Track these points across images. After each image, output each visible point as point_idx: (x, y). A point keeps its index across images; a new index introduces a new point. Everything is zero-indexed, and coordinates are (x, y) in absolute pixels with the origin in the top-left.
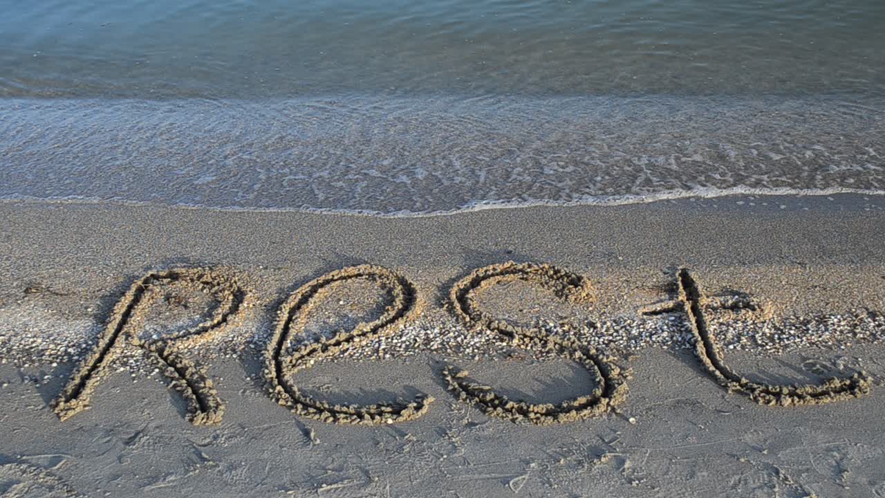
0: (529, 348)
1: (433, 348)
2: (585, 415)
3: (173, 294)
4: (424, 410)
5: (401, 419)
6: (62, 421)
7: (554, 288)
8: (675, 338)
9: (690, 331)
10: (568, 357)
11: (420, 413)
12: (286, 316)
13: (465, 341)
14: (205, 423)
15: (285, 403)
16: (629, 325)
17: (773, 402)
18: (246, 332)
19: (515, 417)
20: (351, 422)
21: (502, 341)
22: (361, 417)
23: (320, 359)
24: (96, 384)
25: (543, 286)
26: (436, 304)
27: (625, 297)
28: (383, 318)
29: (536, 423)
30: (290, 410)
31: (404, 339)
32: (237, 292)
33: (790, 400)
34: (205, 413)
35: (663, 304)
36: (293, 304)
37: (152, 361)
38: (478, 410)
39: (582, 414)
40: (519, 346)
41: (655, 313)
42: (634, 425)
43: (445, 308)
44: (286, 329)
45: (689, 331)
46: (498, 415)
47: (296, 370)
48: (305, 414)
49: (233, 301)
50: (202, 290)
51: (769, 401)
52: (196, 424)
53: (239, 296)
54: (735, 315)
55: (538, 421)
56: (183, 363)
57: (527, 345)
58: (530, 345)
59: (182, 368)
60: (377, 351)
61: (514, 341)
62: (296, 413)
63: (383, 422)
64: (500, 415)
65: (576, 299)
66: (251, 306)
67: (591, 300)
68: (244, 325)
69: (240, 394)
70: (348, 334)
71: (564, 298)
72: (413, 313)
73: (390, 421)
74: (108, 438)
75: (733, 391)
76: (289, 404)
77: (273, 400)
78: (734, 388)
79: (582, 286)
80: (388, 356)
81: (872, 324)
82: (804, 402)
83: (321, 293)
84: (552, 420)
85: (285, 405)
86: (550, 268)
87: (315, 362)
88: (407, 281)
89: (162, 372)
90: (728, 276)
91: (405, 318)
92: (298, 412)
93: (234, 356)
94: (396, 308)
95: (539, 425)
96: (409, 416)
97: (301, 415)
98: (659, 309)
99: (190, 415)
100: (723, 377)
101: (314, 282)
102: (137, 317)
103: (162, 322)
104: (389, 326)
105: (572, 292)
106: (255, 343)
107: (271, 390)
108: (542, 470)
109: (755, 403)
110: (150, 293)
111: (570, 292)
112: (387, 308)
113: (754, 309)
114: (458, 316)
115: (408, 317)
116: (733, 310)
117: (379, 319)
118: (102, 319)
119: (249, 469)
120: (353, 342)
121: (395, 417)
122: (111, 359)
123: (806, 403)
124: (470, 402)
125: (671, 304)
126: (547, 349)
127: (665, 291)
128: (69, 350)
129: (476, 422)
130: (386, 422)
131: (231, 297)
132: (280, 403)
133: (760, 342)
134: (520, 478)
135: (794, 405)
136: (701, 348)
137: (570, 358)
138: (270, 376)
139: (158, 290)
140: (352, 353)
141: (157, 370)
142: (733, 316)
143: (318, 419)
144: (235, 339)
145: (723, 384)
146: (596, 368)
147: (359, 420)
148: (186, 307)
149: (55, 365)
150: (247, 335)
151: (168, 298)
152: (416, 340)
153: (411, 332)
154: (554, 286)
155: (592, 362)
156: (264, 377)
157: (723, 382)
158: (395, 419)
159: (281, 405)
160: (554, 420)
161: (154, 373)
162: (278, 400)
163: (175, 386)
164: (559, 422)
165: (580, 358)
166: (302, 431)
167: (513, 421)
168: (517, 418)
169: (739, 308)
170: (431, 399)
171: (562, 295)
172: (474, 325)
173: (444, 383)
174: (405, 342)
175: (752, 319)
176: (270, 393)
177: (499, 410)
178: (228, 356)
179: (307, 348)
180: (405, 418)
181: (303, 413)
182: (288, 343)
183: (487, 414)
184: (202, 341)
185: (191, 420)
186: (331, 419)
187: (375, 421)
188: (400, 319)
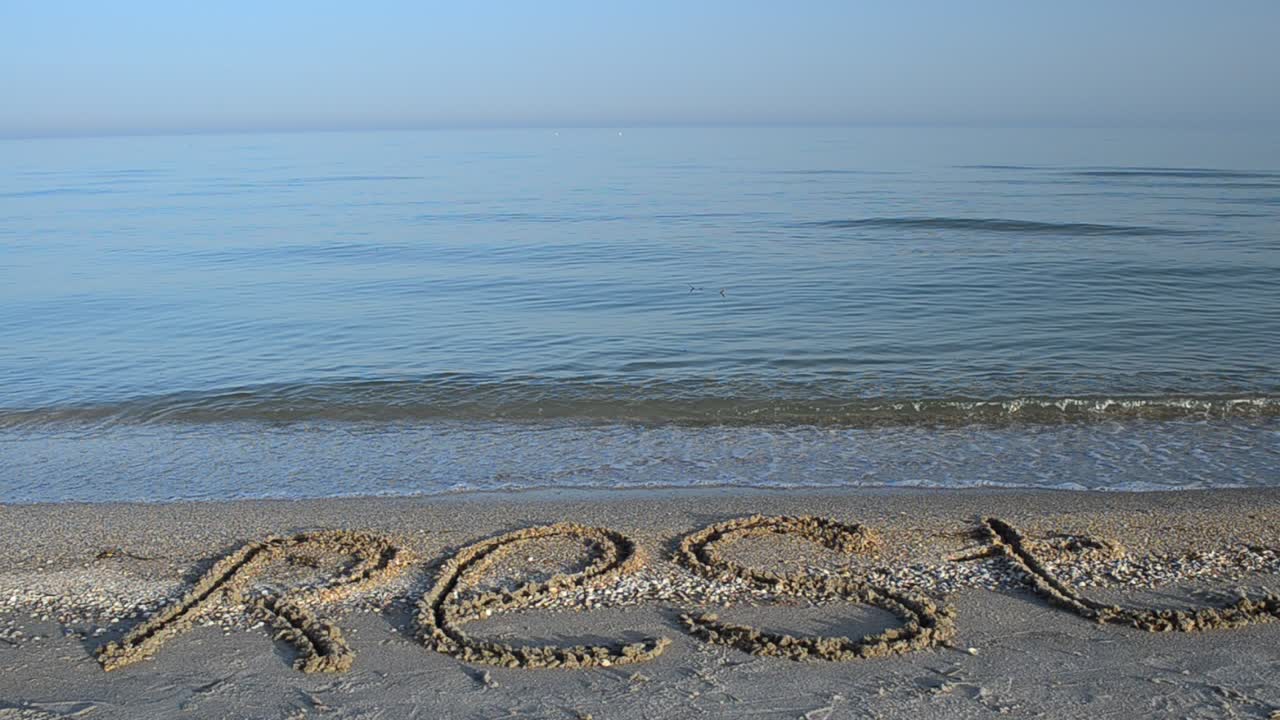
0: (800, 594)
1: (662, 597)
2: (901, 648)
3: (299, 555)
4: (657, 652)
5: (623, 659)
6: (107, 670)
7: (821, 539)
8: (1001, 579)
9: (1021, 570)
10: (858, 599)
11: (651, 653)
12: (454, 571)
13: (708, 590)
14: (322, 670)
15: (446, 650)
16: (934, 569)
17: (1169, 628)
18: (395, 589)
19: (796, 653)
20: (546, 666)
21: (760, 588)
22: (561, 658)
23: (500, 610)
24: (168, 636)
25: (807, 538)
26: (662, 558)
27: (920, 545)
28: (590, 569)
29: (830, 659)
30: (454, 657)
31: (620, 590)
32: (387, 551)
33: (1193, 623)
34: (325, 657)
35: (974, 549)
36: (462, 561)
37: (257, 614)
38: (738, 650)
39: (896, 647)
40: (786, 593)
41: (965, 559)
42: (978, 657)
43: (675, 561)
44: (453, 583)
45: (1018, 570)
46: (770, 653)
47: (465, 620)
48: (477, 659)
49: (380, 560)
50: (339, 551)
51: (1163, 627)
52: (309, 672)
53: (389, 554)
54: (1075, 556)
55: (833, 657)
56: (301, 614)
57: (797, 591)
58: (801, 590)
59: (298, 619)
60: (583, 601)
61: (777, 587)
62: (463, 659)
63: (595, 664)
64: (774, 652)
65: (854, 548)
66: (405, 563)
67: (875, 548)
68: (393, 581)
69: (380, 643)
70: (540, 584)
71: (837, 547)
72: (631, 564)
73: (606, 663)
74: (171, 686)
75: (1106, 620)
76: (453, 649)
77: (430, 647)
78: (1105, 617)
79: (861, 533)
80: (598, 605)
81: (1261, 558)
82: (1213, 626)
83: (501, 550)
84: (852, 655)
85: (447, 652)
86: (813, 519)
87: (493, 613)
88: (620, 536)
89: (268, 624)
90: (1051, 523)
91: (620, 570)
92: (466, 657)
93: (377, 610)
94: (608, 560)
95: (835, 661)
96: (635, 657)
97: (470, 661)
98: (969, 555)
99: (301, 660)
100: (1085, 607)
101: (494, 541)
102: (241, 576)
103: (278, 581)
104: (598, 576)
105: (848, 539)
106: (408, 598)
107: (426, 636)
108: (851, 703)
109: (1143, 632)
110: (266, 554)
111: (845, 540)
112: (594, 560)
113: (1098, 547)
114: (694, 566)
115: (624, 568)
116: (1070, 549)
117: (584, 571)
118: (193, 579)
119: (384, 714)
120: (548, 592)
121: (613, 658)
122: (198, 614)
123: (1216, 627)
124: (726, 642)
125: (984, 549)
126: (826, 593)
127: (972, 537)
128: (141, 607)
129: (736, 661)
130: (599, 664)
131: (378, 556)
132: (439, 649)
133: (1120, 578)
134: (821, 710)
135: (1200, 629)
136: (1041, 582)
137: (861, 601)
138: (426, 621)
139: (278, 552)
140: (546, 604)
141: (262, 624)
142: (1073, 556)
143: (495, 664)
144: (380, 595)
145: (1089, 615)
146: (901, 606)
147: (558, 662)
148: (314, 567)
149: (116, 620)
150: (397, 591)
151: (291, 559)
152: (638, 591)
153: (629, 584)
154: (821, 536)
155: (894, 601)
156: (418, 624)
157: (1088, 612)
158: (614, 661)
159: (441, 652)
160: (855, 656)
161: (257, 626)
162: (435, 647)
163: (284, 636)
164: (864, 657)
165: (875, 599)
166: (470, 675)
167: (795, 658)
168: (800, 654)
169: (1078, 548)
170: (667, 641)
171: (834, 546)
172: (718, 574)
173: (683, 627)
174: (622, 593)
175: (1099, 559)
176: (425, 640)
177: (772, 646)
178: (367, 611)
179: (483, 597)
180: (629, 659)
181: (473, 658)
182: (455, 594)
183: (753, 652)
184: (332, 596)
185: (302, 668)
186: (517, 662)
187: (583, 663)
188: (613, 570)
